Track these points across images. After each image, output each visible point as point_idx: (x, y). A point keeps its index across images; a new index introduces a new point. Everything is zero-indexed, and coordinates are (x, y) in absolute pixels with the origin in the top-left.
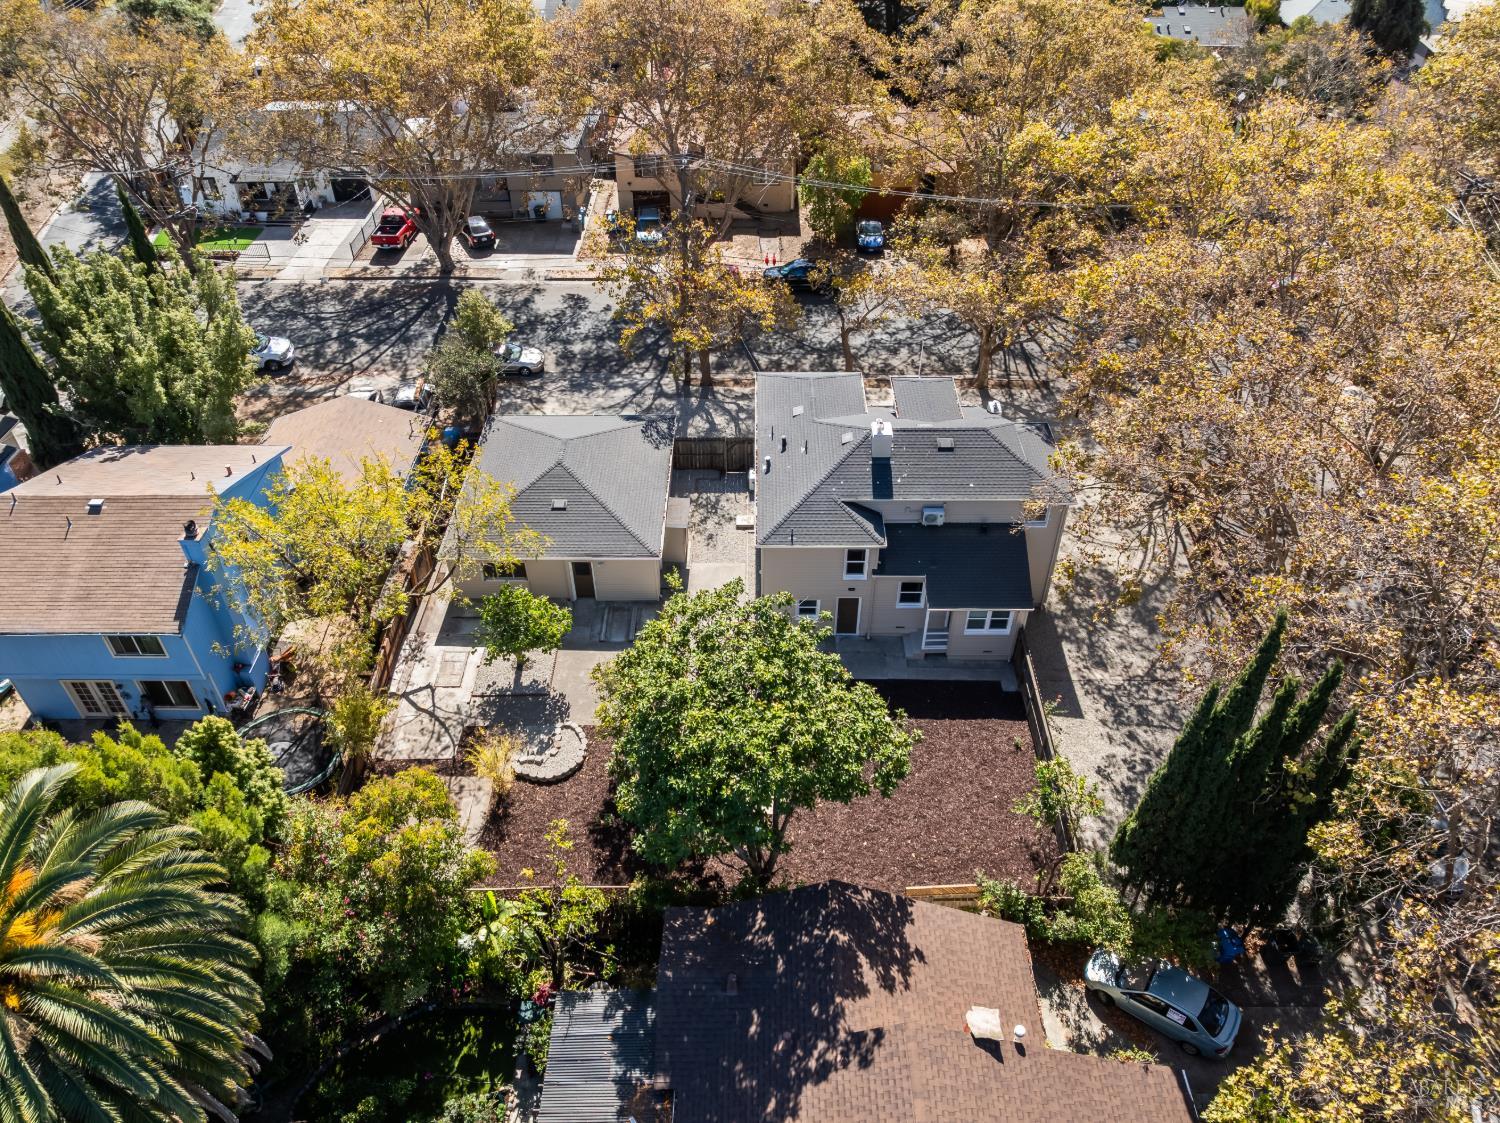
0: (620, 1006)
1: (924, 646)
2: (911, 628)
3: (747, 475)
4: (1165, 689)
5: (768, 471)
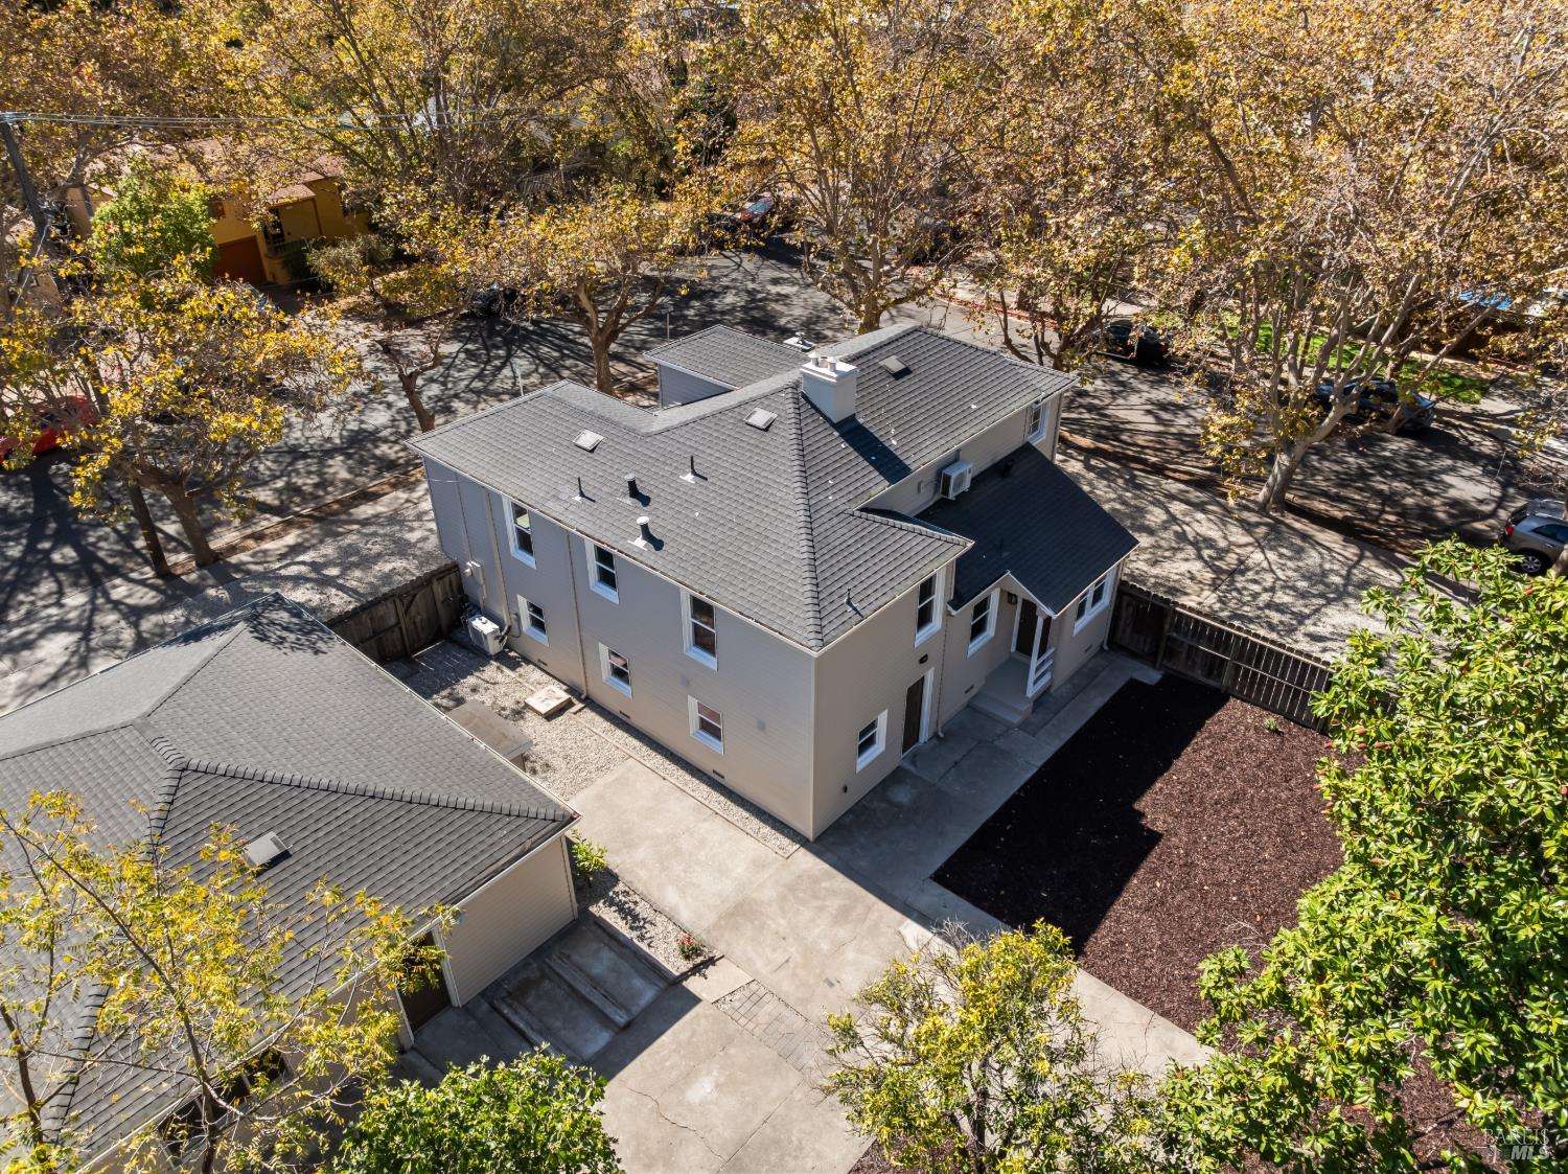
1: (1032, 691)
2: (979, 684)
3: (453, 641)
4: (1250, 575)
5: (658, 544)
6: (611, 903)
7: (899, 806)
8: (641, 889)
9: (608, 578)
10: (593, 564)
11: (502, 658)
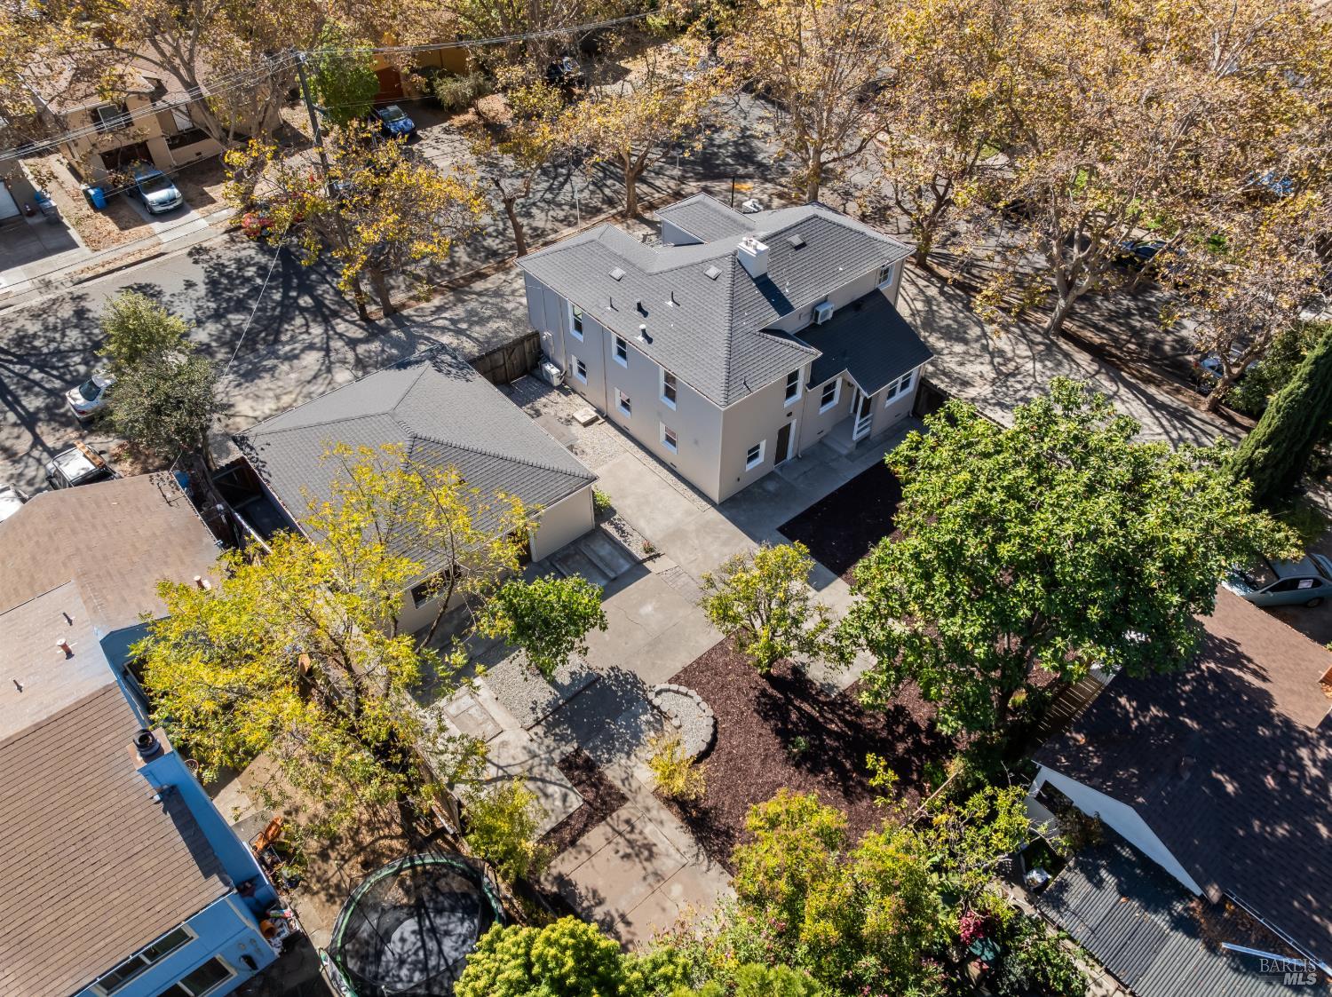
0: (1097, 868)
1: (855, 437)
2: (827, 429)
3: (533, 376)
4: (1019, 378)
5: (650, 340)
6: (612, 523)
7: (769, 492)
8: (627, 518)
9: (622, 354)
10: (615, 345)
11: (560, 388)
